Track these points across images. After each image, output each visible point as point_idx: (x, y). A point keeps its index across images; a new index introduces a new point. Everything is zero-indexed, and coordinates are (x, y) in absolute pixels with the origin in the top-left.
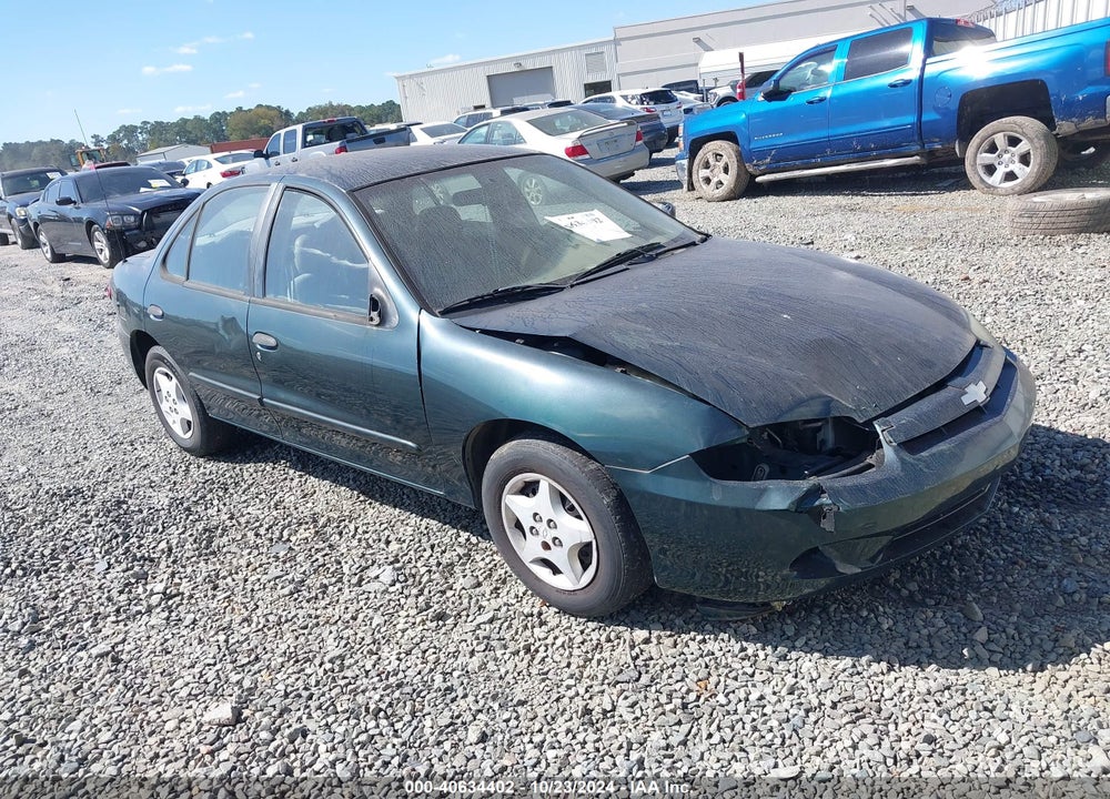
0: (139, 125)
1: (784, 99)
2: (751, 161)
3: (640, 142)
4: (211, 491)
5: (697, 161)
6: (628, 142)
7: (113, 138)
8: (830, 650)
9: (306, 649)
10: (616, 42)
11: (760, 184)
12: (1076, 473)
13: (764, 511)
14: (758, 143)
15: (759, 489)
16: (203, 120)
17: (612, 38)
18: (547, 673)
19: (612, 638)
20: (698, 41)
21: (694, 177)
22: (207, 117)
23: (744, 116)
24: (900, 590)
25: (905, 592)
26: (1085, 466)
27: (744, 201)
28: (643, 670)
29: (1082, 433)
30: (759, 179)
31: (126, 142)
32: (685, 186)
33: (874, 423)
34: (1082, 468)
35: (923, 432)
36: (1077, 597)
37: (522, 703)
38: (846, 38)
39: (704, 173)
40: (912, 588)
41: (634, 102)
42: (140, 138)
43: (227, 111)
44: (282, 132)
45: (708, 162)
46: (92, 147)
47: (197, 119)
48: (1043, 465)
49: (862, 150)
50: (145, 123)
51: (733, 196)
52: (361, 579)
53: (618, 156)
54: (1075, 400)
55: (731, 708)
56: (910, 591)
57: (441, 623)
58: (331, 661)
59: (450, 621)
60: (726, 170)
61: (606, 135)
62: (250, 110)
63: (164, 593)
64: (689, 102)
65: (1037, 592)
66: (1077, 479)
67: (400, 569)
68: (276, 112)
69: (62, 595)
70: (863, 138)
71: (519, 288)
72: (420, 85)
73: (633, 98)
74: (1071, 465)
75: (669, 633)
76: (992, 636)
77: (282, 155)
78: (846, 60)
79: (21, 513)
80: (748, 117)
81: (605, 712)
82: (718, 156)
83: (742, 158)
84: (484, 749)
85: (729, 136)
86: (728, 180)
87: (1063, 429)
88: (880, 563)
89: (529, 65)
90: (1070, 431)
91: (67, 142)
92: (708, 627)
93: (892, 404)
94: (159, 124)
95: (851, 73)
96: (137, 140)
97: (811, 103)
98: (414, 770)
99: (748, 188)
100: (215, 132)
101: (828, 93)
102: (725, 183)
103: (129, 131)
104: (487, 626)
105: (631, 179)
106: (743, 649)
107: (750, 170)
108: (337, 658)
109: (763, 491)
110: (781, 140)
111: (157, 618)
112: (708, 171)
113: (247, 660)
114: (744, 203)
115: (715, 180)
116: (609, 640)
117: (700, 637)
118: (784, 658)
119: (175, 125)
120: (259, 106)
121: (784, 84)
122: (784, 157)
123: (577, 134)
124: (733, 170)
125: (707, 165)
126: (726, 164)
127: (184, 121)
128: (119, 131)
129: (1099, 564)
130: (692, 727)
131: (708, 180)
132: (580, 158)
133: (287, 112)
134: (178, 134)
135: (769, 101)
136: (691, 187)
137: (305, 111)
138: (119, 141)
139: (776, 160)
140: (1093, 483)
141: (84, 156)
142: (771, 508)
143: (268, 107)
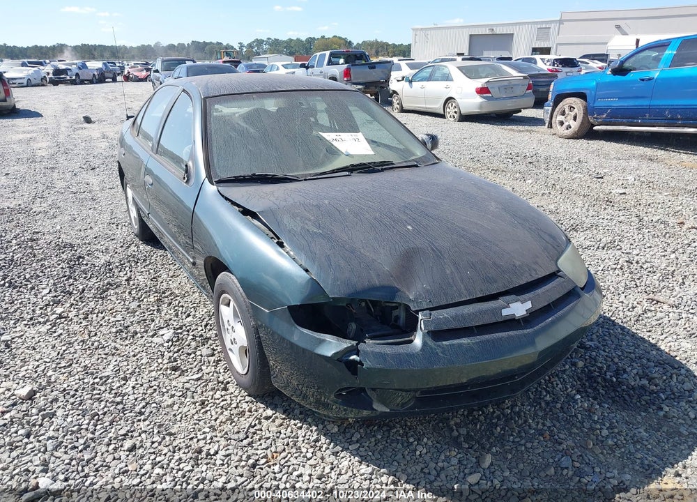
0: (265, 39)
1: (625, 75)
2: (593, 115)
3: (530, 91)
4: (129, 262)
5: (557, 109)
6: (522, 90)
7: (250, 46)
8: (368, 458)
9: (96, 367)
10: (561, 22)
11: (597, 131)
12: (645, 382)
13: (318, 355)
14: (600, 103)
15: (320, 339)
16: (301, 41)
17: (558, 19)
18: (200, 421)
19: (253, 410)
20: (618, 27)
21: (554, 119)
22: (304, 40)
23: (594, 83)
24: (453, 431)
25: (455, 433)
26: (654, 378)
27: (582, 141)
28: (250, 435)
29: (673, 354)
30: (595, 128)
31: (256, 48)
32: (547, 125)
33: (420, 313)
34: (650, 380)
35: (453, 327)
36: (565, 472)
37: (171, 434)
38: (679, 38)
39: (561, 118)
40: (461, 432)
41: (548, 64)
42: (265, 48)
43: (316, 38)
44: (318, 54)
45: (564, 111)
46: (238, 50)
47: (298, 39)
48: (624, 370)
49: (672, 119)
50: (269, 39)
51: (576, 137)
52: (155, 334)
53: (511, 98)
54: (689, 329)
55: (279, 476)
56: (460, 434)
57: (173, 372)
58: (101, 378)
59: (177, 373)
60: (575, 119)
61: (506, 83)
62: (329, 38)
63: (60, 315)
64: (594, 68)
65: (541, 460)
66: (643, 387)
67: (178, 333)
68: (343, 41)
69: (16, 302)
70: (674, 110)
71: (270, 175)
72: (426, 36)
73: (548, 61)
74: (645, 376)
75: (284, 416)
76: (481, 481)
77: (315, 68)
78: (675, 52)
79: (36, 252)
80: (597, 84)
81: (208, 454)
82: (572, 108)
83: (587, 112)
84: (128, 456)
85: (581, 96)
86: (575, 125)
87: (663, 348)
88: (407, 409)
89: (498, 31)
90: (667, 350)
91: (225, 44)
92: (309, 420)
93: (443, 302)
94: (277, 40)
95: (677, 61)
96: (263, 49)
97: (643, 80)
98: (83, 456)
99: (587, 133)
100: (306, 49)
101: (656, 74)
102: (572, 127)
103: (259, 42)
104: (193, 382)
105: (519, 114)
106: (317, 441)
107: (591, 121)
108: (106, 377)
109: (322, 341)
110: (616, 103)
111: (44, 329)
112: (563, 117)
113: (65, 364)
114: (583, 143)
115: (566, 124)
116: (250, 411)
117: (299, 425)
118: (336, 454)
119: (285, 42)
120: (335, 36)
121: (627, 65)
122: (617, 115)
123: (486, 80)
124: (579, 119)
125: (563, 113)
126: (576, 114)
127: (291, 40)
128: (254, 42)
129: (602, 453)
130: (247, 480)
131: (562, 123)
132: (485, 95)
133: (350, 42)
134: (285, 47)
135: (614, 75)
136: (550, 126)
137: (360, 43)
138: (253, 47)
139: (610, 116)
140: (652, 392)
141: (225, 53)
142: (322, 354)
143: (340, 38)
